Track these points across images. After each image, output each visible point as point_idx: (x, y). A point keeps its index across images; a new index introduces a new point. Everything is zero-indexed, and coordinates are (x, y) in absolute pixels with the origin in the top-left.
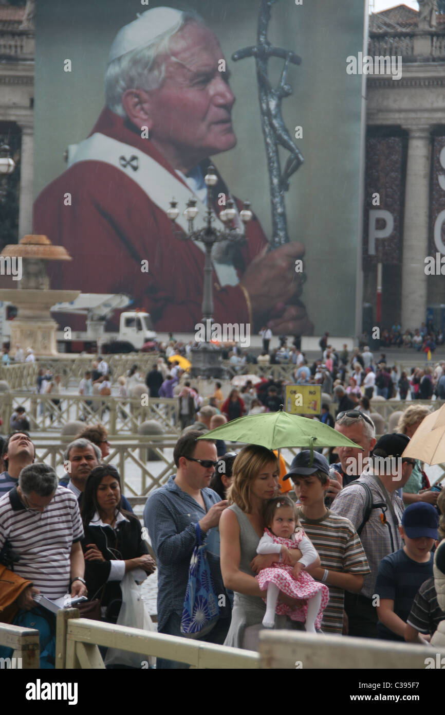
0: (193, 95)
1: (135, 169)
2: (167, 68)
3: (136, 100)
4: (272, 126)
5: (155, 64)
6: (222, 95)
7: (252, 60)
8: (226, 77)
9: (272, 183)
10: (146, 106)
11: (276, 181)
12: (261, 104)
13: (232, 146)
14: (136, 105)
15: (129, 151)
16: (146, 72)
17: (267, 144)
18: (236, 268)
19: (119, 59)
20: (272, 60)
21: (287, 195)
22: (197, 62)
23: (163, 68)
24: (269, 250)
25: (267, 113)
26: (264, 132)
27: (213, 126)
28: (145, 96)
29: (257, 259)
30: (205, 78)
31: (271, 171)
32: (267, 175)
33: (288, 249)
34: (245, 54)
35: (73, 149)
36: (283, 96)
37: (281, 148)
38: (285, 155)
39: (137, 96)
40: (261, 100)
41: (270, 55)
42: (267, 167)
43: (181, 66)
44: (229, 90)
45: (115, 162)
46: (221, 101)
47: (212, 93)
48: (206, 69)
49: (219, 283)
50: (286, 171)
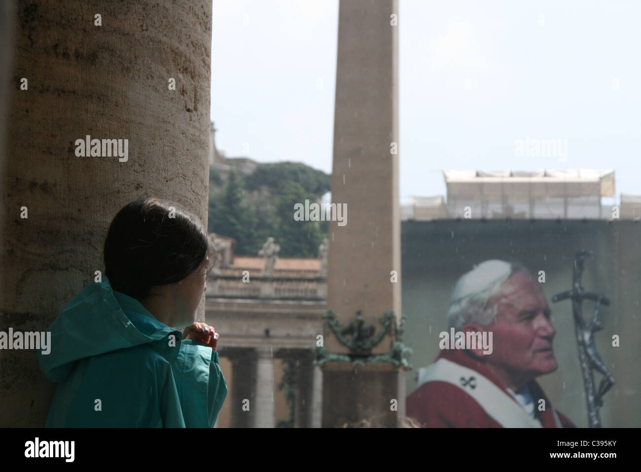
0: (520, 329)
1: (473, 387)
2: (498, 307)
4: (587, 353)
5: (488, 304)
6: (544, 329)
8: (547, 315)
9: (587, 399)
11: (591, 398)
12: (577, 337)
13: (553, 370)
15: (468, 373)
16: (481, 310)
17: (583, 369)
19: (460, 301)
20: (586, 302)
21: (601, 410)
22: (524, 302)
23: (496, 307)
25: (582, 343)
26: (580, 359)
27: (537, 354)
30: (529, 316)
31: (587, 390)
32: (584, 394)
34: (563, 296)
35: (422, 371)
36: (595, 330)
37: (594, 371)
38: (598, 378)
40: (577, 334)
41: (583, 297)
42: (583, 387)
43: (510, 306)
44: (550, 324)
45: (457, 382)
46: (544, 333)
47: (535, 327)
48: (531, 308)
50: (600, 390)
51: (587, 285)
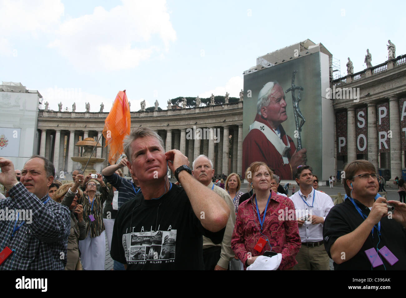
0: (276, 106)
1: (264, 130)
3: (264, 110)
4: (296, 111)
5: (268, 98)
6: (283, 104)
7: (290, 92)
8: (284, 99)
10: (266, 111)
11: (298, 128)
12: (293, 105)
13: (286, 119)
15: (262, 125)
16: (266, 101)
17: (295, 117)
18: (288, 158)
20: (296, 90)
22: (277, 95)
23: (270, 99)
24: (297, 151)
25: (295, 107)
26: (294, 113)
27: (281, 114)
28: (266, 108)
29: (294, 155)
30: (279, 100)
31: (296, 126)
33: (302, 151)
34: (289, 90)
35: (250, 126)
36: (299, 101)
37: (299, 117)
38: (300, 119)
39: (264, 108)
40: (293, 103)
41: (295, 89)
42: (295, 125)
43: (274, 97)
44: (285, 102)
45: (259, 129)
46: (283, 106)
47: (281, 104)
48: (279, 97)
49: (284, 163)
50: (301, 125)
51: (296, 84)
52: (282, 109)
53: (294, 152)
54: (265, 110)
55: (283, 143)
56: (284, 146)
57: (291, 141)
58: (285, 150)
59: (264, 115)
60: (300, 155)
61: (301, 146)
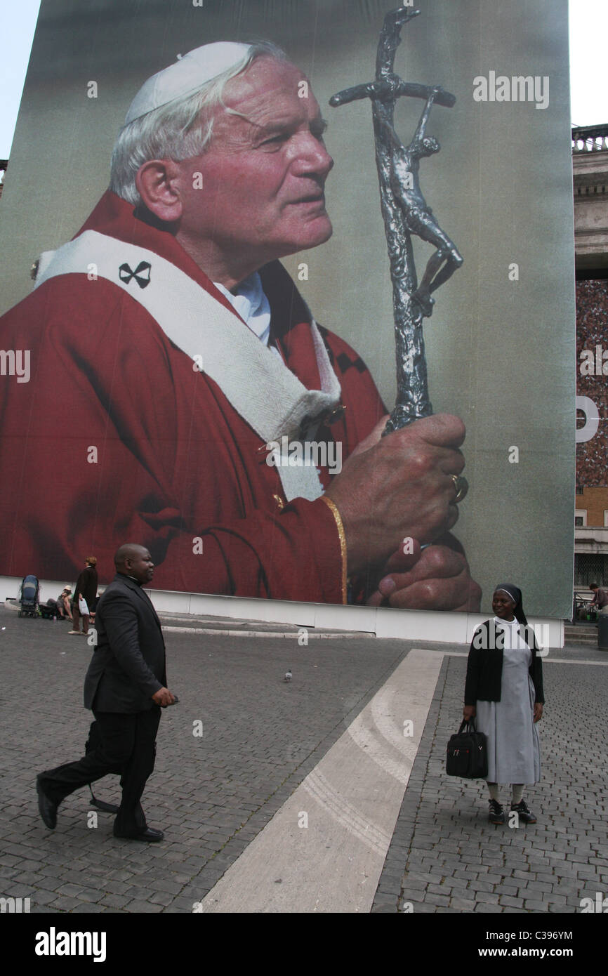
0: (258, 161)
1: (143, 283)
2: (216, 124)
3: (160, 175)
4: (399, 202)
5: (198, 120)
6: (310, 158)
7: (367, 103)
8: (317, 130)
9: (397, 301)
11: (405, 298)
12: (380, 169)
13: (325, 237)
14: (159, 182)
15: (135, 254)
16: (181, 132)
17: (390, 234)
19: (141, 119)
20: (401, 101)
21: (427, 323)
22: (269, 112)
23: (210, 125)
24: (390, 428)
26: (385, 212)
27: (289, 207)
28: (174, 168)
30: (280, 135)
31: (395, 281)
32: (389, 287)
33: (428, 427)
34: (352, 95)
35: (47, 258)
36: (420, 155)
37: (415, 238)
38: (424, 252)
40: (379, 162)
41: (398, 93)
42: (387, 274)
43: (240, 119)
44: (323, 149)
46: (307, 167)
47: (290, 155)
48: (286, 121)
49: (283, 495)
50: (426, 280)
51: (406, 70)
52: (295, 185)
53: (369, 430)
54: (164, 178)
55: (289, 372)
56: (295, 387)
57: (348, 362)
58: (302, 411)
59: (154, 201)
60: (416, 456)
61: (425, 398)
